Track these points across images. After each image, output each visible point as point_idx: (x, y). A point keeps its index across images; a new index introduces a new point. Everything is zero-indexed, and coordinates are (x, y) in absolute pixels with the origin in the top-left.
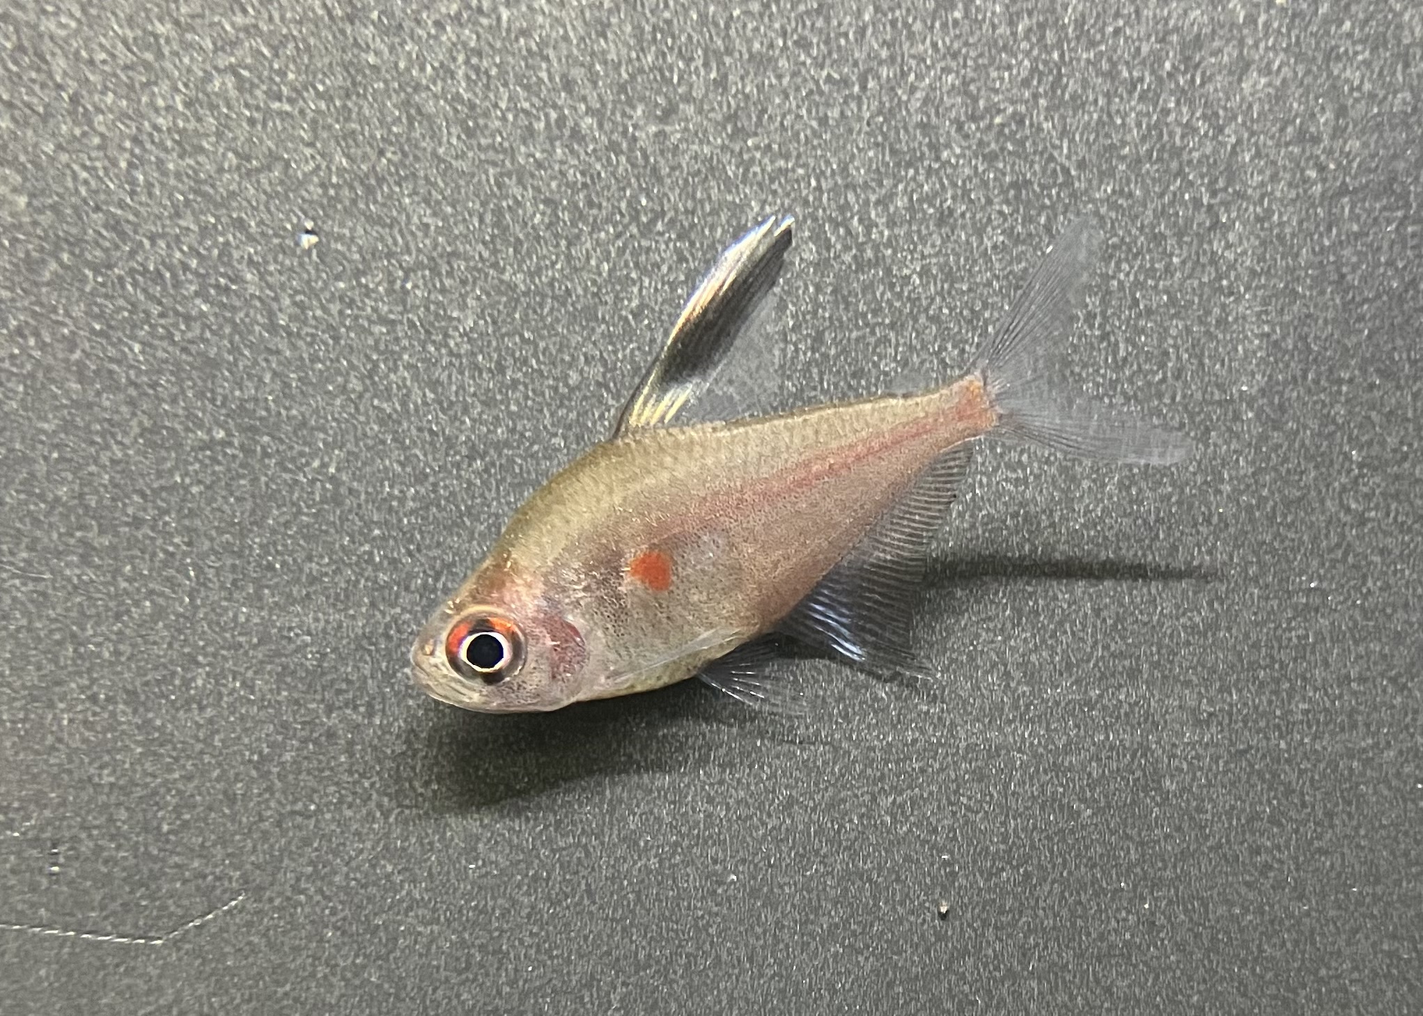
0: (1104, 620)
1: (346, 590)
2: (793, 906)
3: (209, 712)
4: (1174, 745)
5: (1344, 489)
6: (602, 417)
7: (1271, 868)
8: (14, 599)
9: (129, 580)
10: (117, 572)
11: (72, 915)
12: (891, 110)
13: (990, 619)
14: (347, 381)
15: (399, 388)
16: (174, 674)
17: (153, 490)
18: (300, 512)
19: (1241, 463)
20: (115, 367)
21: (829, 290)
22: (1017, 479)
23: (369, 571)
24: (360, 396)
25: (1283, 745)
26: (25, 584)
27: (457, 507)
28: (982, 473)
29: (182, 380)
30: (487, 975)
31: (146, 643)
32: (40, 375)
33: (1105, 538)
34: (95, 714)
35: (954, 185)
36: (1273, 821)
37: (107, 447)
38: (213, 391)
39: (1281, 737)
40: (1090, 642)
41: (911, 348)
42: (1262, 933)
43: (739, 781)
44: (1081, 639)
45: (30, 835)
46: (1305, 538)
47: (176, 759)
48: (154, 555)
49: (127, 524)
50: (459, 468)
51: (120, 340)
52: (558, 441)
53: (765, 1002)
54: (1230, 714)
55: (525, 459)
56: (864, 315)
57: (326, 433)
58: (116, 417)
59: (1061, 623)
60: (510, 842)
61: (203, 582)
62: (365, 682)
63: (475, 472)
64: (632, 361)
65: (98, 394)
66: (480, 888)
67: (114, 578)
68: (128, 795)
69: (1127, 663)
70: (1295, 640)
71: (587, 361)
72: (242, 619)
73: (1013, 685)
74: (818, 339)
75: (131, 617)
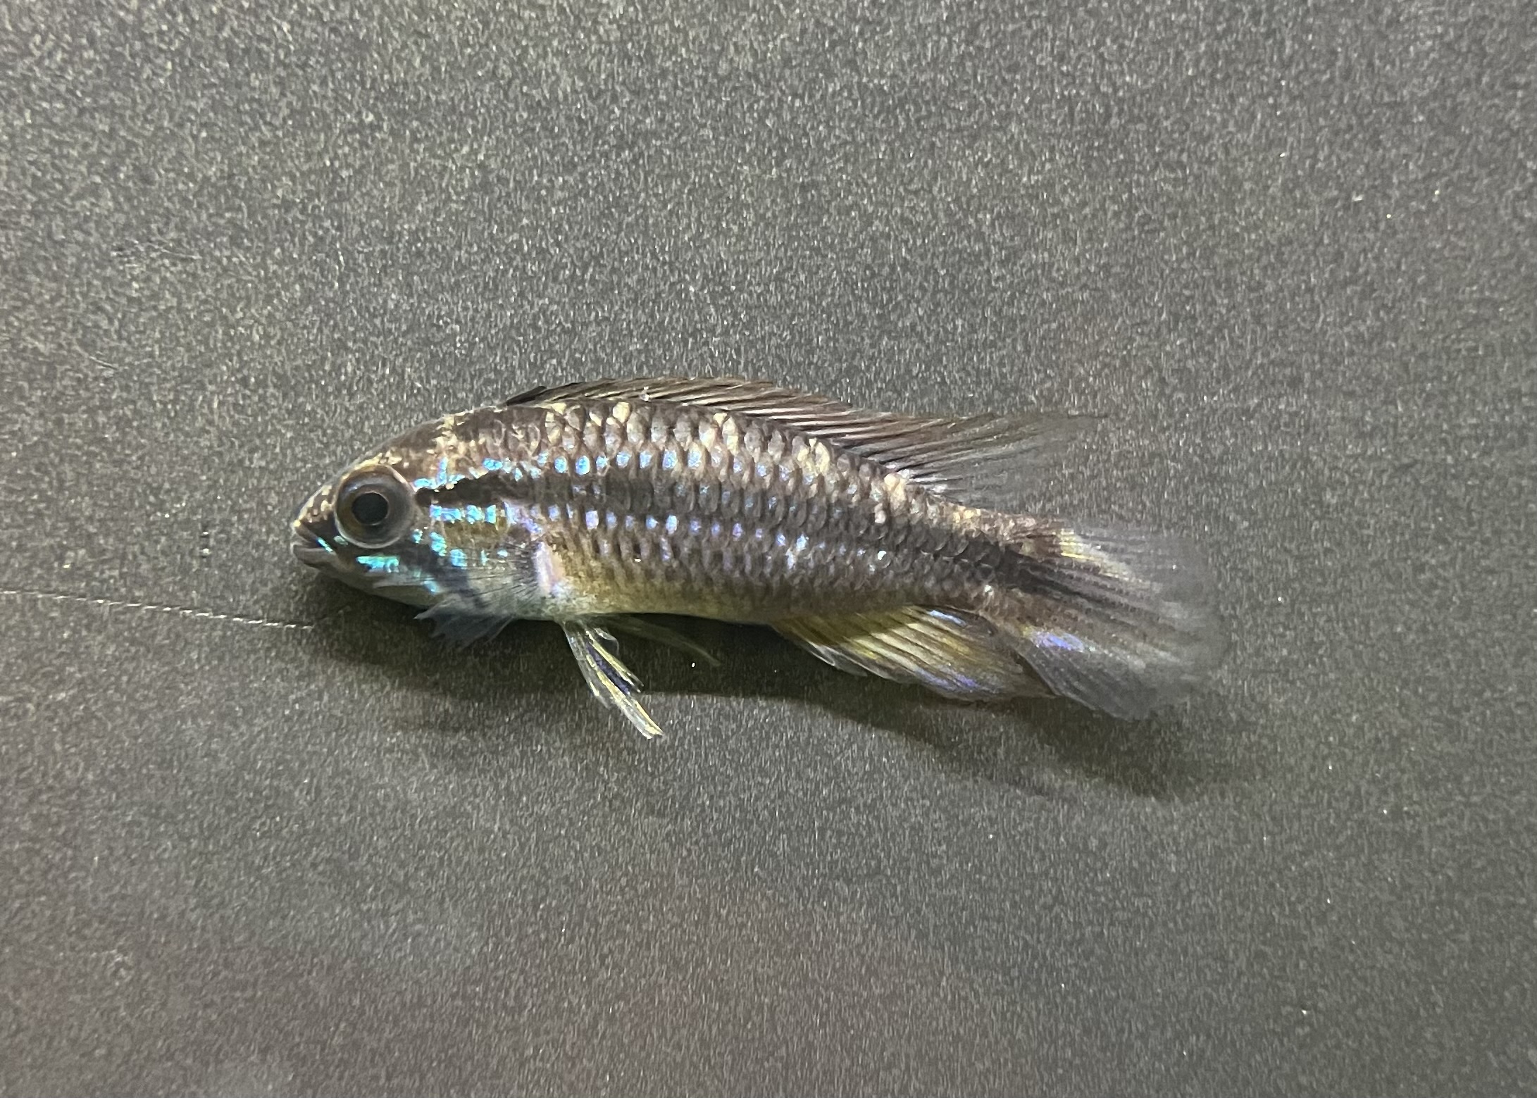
0: (1264, 327)
1: (494, 279)
3: (359, 399)
4: (1336, 458)
5: (1518, 196)
6: (751, 107)
7: (1436, 587)
8: (164, 279)
9: (280, 263)
10: (267, 253)
11: (222, 597)
13: (1145, 323)
14: (496, 67)
15: (548, 75)
16: (324, 359)
17: (302, 174)
18: (449, 198)
19: (1411, 167)
20: (264, 46)
22: (1175, 179)
23: (518, 260)
24: (510, 83)
25: (1450, 459)
26: (174, 265)
27: (606, 197)
28: (1139, 172)
29: (332, 62)
31: (296, 325)
32: (189, 52)
33: (1267, 242)
34: (244, 397)
36: (1439, 539)
37: (256, 128)
38: (362, 75)
39: (1448, 452)
40: (1249, 347)
41: (1068, 43)
42: (1424, 654)
44: (1241, 346)
45: (181, 517)
46: (1477, 247)
47: (327, 445)
48: (304, 237)
49: (275, 206)
50: (608, 158)
51: (268, 18)
52: (708, 133)
54: (1395, 426)
55: (674, 150)
57: (475, 118)
58: (265, 98)
59: (1219, 329)
61: (352, 268)
62: (513, 372)
63: (625, 163)
64: (783, 52)
65: (247, 74)
67: (263, 260)
68: (278, 480)
69: (1288, 371)
70: (1464, 352)
71: (737, 51)
72: (391, 305)
73: (1168, 391)
74: (973, 31)
75: (281, 301)
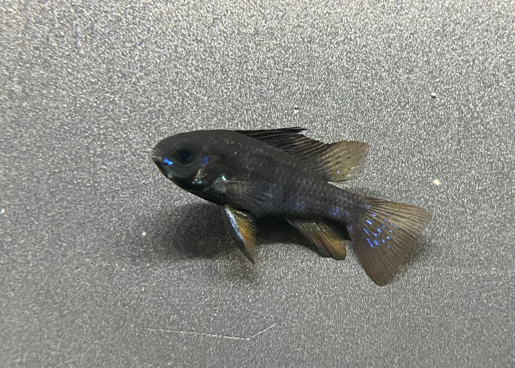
2: (454, 330)
12: (483, 69)
21: (463, 126)
30: (354, 351)
35: (504, 93)
43: (435, 287)
53: (446, 363)
56: (474, 134)
60: (360, 306)
66: (351, 322)
